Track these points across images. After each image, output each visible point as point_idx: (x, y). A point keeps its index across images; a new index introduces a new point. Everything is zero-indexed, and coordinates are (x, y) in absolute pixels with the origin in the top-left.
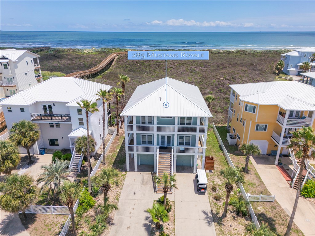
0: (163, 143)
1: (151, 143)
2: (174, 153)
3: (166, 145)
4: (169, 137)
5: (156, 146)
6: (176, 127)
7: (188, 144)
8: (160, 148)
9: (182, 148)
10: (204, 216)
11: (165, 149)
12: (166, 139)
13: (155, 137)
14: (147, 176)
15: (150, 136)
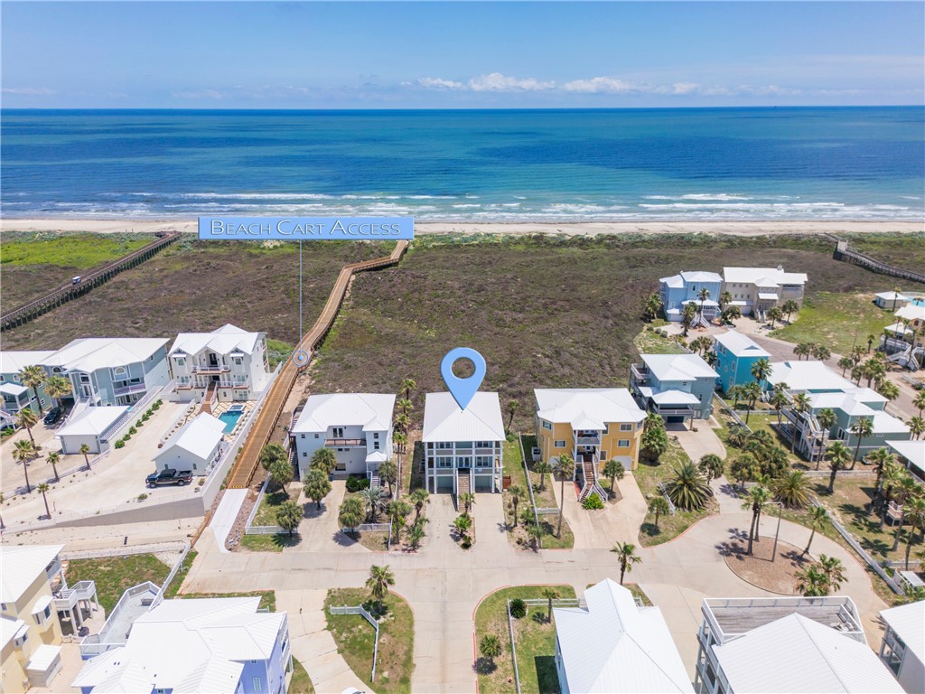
0: (461, 465)
1: (449, 464)
2: (472, 474)
3: (464, 466)
4: (467, 459)
5: (455, 469)
6: (474, 450)
7: (486, 464)
8: (459, 470)
9: (480, 469)
10: (499, 527)
11: (464, 471)
12: (464, 461)
13: (454, 460)
14: (447, 497)
15: (449, 459)
